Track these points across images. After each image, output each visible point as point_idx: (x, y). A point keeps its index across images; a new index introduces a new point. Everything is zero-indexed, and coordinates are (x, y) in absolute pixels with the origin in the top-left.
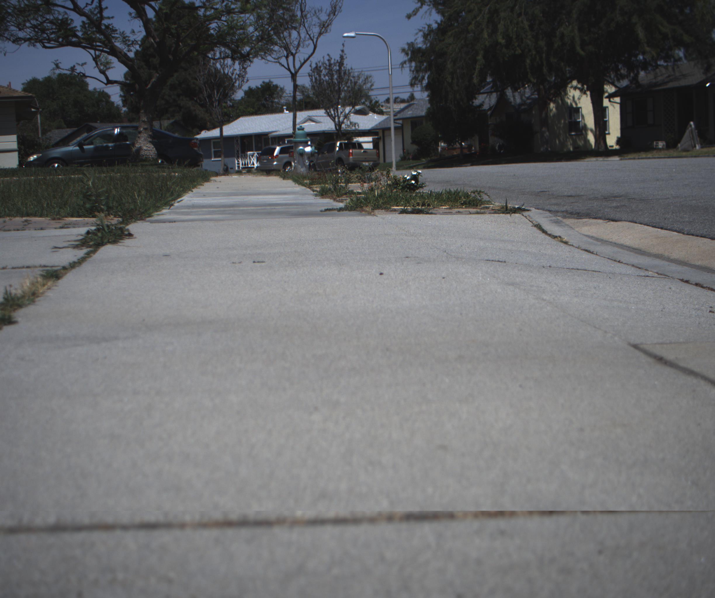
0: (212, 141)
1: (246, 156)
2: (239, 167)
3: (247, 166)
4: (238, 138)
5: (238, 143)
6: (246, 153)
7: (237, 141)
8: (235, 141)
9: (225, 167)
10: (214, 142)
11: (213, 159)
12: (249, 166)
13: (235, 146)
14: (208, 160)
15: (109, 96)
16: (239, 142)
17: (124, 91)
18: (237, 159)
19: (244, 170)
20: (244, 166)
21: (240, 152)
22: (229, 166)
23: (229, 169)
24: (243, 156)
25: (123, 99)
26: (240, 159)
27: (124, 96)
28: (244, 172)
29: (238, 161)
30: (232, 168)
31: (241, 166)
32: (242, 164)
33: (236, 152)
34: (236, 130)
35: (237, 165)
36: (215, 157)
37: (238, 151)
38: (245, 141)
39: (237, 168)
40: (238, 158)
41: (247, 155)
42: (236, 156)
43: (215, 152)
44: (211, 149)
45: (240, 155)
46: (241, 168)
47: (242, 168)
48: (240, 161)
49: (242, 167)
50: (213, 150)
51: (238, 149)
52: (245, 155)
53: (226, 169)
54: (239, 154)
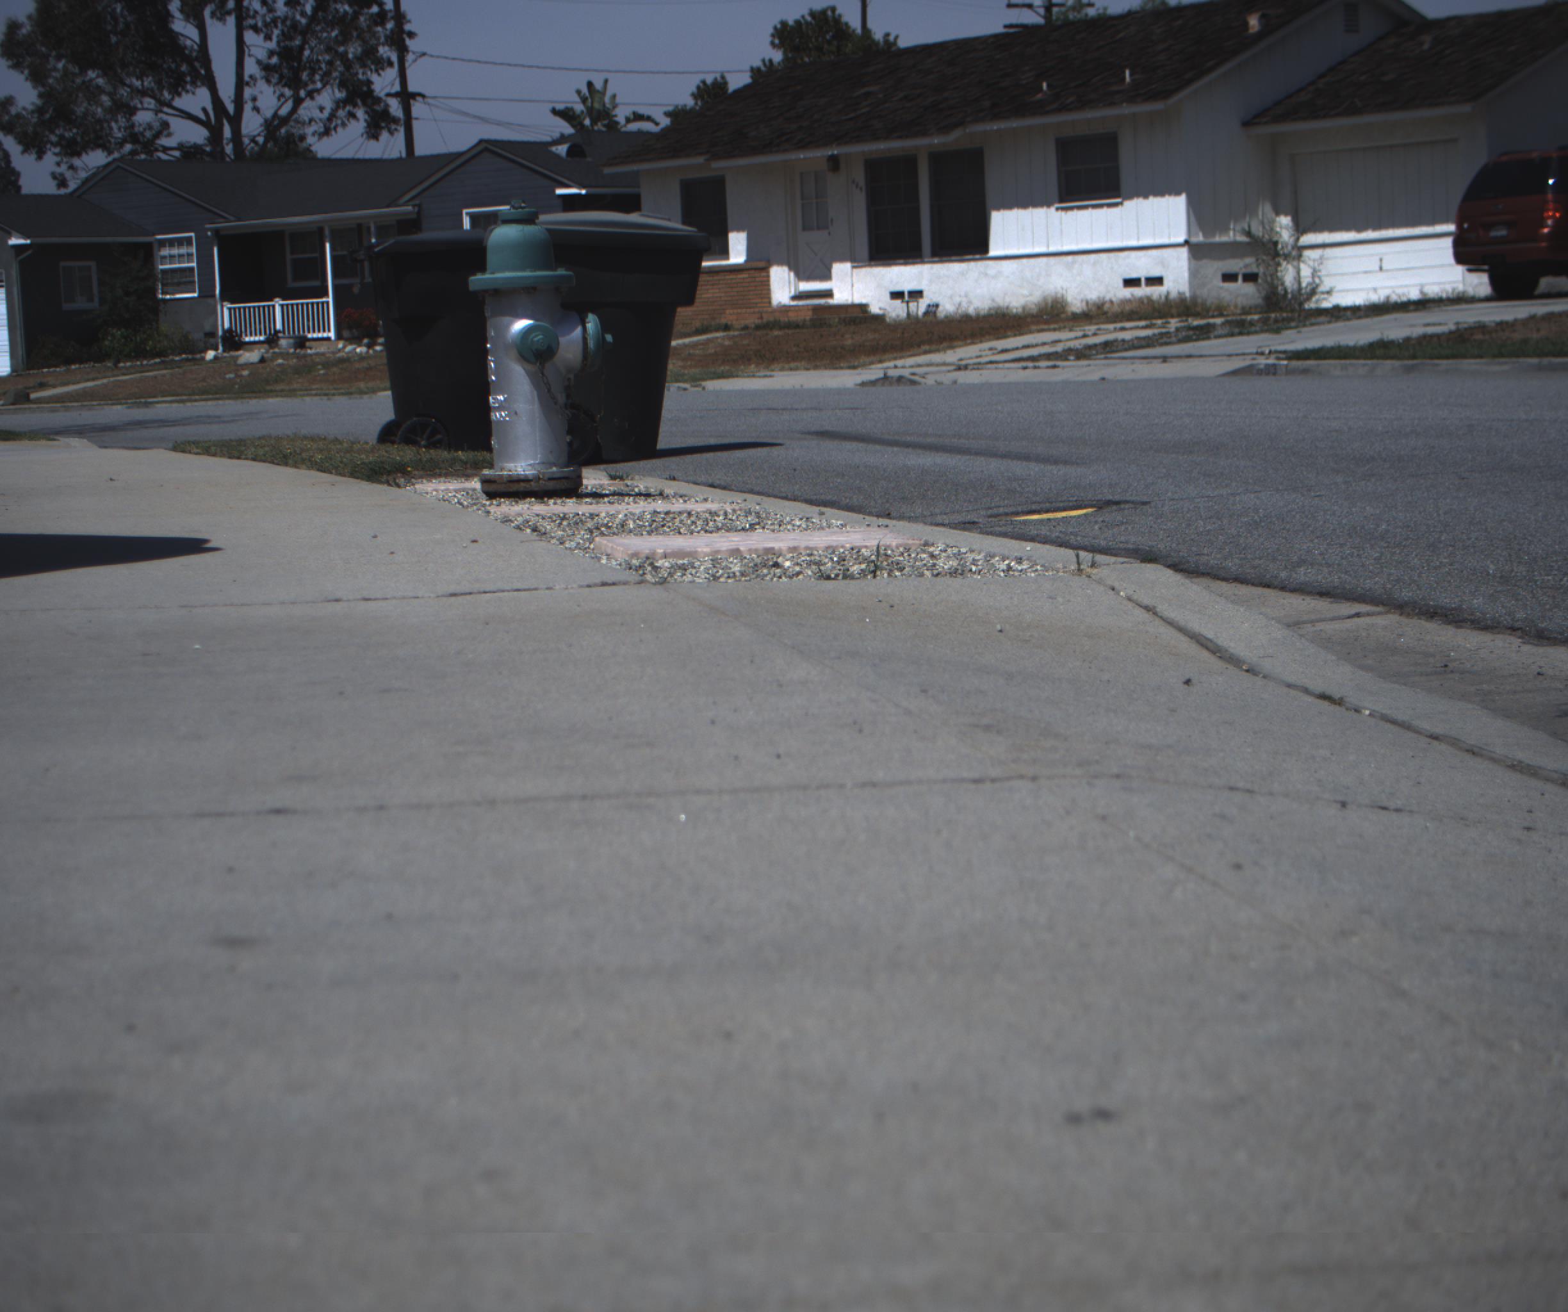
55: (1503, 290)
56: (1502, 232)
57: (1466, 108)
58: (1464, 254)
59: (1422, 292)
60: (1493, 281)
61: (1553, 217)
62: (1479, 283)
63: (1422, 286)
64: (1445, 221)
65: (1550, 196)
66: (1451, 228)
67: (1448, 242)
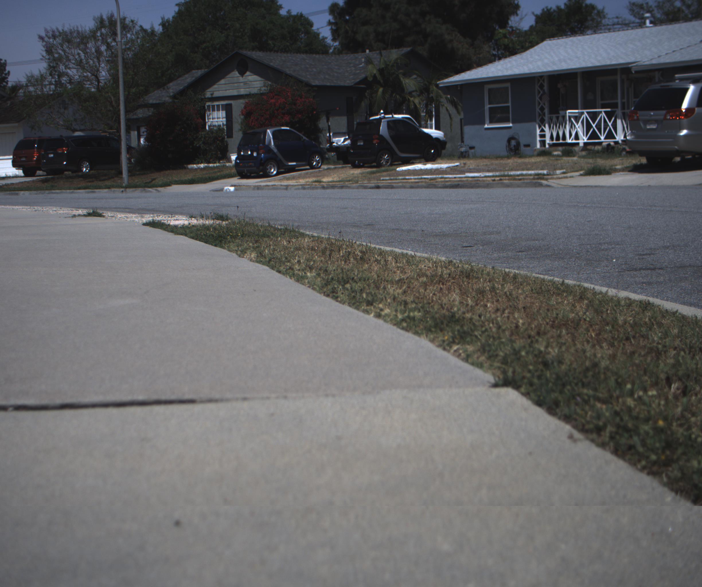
0: (487, 87)
1: (561, 119)
2: (543, 143)
3: (561, 141)
4: (544, 81)
5: (544, 91)
6: (562, 113)
7: (541, 87)
8: (537, 87)
9: (513, 143)
10: (490, 90)
11: (486, 126)
12: (569, 141)
13: (537, 98)
14: (477, 127)
15: (311, 25)
16: (546, 88)
17: (336, 14)
18: (540, 127)
19: (556, 151)
20: (554, 142)
21: (546, 111)
22: (523, 141)
23: (522, 148)
24: (554, 119)
25: (334, 28)
26: (547, 125)
27: (335, 24)
28: (556, 153)
29: (543, 131)
30: (528, 146)
31: (548, 141)
32: (552, 138)
33: (538, 110)
34: (539, 63)
35: (538, 139)
36: (491, 122)
37: (542, 109)
38: (559, 86)
39: (538, 146)
40: (542, 123)
41: (564, 117)
42: (538, 121)
43: (490, 109)
44: (484, 106)
45: (546, 118)
46: (547, 146)
47: (551, 146)
48: (547, 129)
49: (551, 142)
50: (487, 106)
51: (544, 104)
52: (558, 118)
53: (515, 146)
54: (544, 114)
55: (27, 174)
56: (24, 159)
57: (16, 124)
58: (15, 164)
59: (6, 175)
60: (24, 172)
61: (36, 155)
62: (20, 172)
63: (6, 173)
64: (9, 155)
65: (36, 150)
66: (11, 157)
67: (10, 161)
